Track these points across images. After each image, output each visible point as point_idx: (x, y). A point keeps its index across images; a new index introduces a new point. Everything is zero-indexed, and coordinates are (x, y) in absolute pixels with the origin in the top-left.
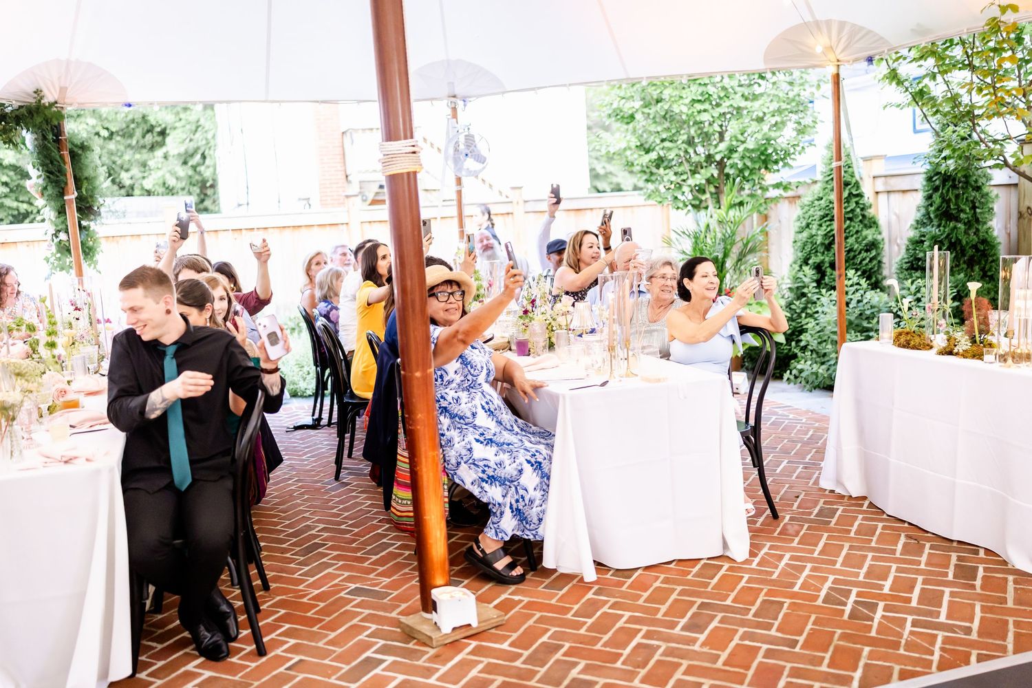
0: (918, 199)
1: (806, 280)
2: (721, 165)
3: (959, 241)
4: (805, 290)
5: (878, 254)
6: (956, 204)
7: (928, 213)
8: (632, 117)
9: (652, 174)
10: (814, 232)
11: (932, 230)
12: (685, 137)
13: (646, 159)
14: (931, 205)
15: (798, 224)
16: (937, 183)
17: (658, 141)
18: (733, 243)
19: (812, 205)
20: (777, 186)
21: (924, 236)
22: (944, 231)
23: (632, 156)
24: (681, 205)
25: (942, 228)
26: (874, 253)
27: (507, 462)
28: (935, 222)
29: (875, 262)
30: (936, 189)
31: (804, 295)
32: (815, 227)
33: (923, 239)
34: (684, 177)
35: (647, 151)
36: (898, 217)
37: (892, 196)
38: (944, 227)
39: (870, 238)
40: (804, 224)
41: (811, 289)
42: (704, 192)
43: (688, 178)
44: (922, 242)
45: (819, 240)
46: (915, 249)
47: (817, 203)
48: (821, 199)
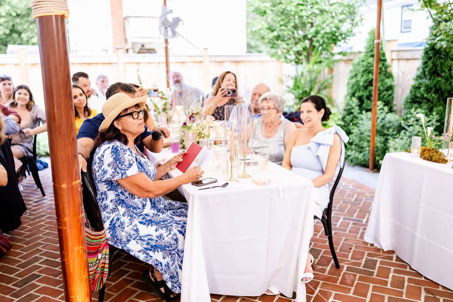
0: (419, 64)
1: (354, 105)
2: (311, 40)
3: (441, 88)
4: (353, 111)
5: (392, 93)
6: (441, 68)
7: (424, 72)
8: (265, 12)
9: (274, 44)
10: (359, 79)
11: (426, 81)
12: (292, 24)
13: (272, 35)
14: (426, 67)
15: (350, 74)
16: (431, 55)
17: (278, 26)
18: (315, 83)
19: (358, 64)
20: (340, 53)
21: (421, 84)
22: (433, 83)
23: (264, 32)
24: (288, 61)
25: (432, 81)
26: (390, 92)
27: (165, 235)
28: (428, 77)
29: (390, 97)
30: (430, 58)
31: (352, 113)
32: (359, 76)
33: (420, 86)
34: (291, 46)
35: (273, 31)
36: (403, 73)
37: (401, 62)
38: (433, 80)
39: (389, 84)
40: (354, 74)
41: (356, 110)
42: (301, 55)
43: (293, 47)
44: (420, 88)
45: (361, 84)
46: (415, 92)
47: (361, 63)
48: (363, 61)
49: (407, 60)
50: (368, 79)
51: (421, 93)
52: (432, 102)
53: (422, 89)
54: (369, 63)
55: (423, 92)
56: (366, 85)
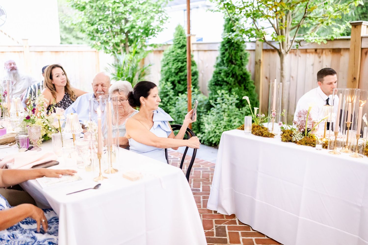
0: (218, 54)
1: (169, 89)
2: (127, 34)
3: (236, 73)
4: (168, 93)
5: (197, 78)
6: (235, 57)
7: (223, 61)
8: (84, 8)
9: (94, 36)
10: (170, 67)
11: (225, 68)
12: (111, 19)
13: (92, 28)
14: (224, 57)
15: (163, 63)
16: (227, 47)
17: (97, 20)
18: (136, 71)
19: (169, 54)
20: (151, 45)
21: (221, 70)
22: (230, 69)
23: (85, 26)
24: (108, 52)
25: (229, 68)
26: (195, 77)
28: (226, 65)
29: (196, 81)
30: (226, 50)
31: (167, 95)
32: (171, 64)
33: (221, 72)
34: (110, 38)
35: (92, 25)
36: (202, 61)
37: (200, 53)
38: (230, 67)
39: (194, 70)
40: (166, 63)
41: (171, 93)
42: (119, 46)
43: (112, 39)
44: (220, 73)
45: (173, 70)
46: (217, 76)
47: (172, 54)
48: (173, 52)
49: (205, 51)
50: (178, 66)
51: (221, 77)
52: (230, 84)
53: (222, 74)
54: (178, 54)
55: (223, 77)
56: (176, 71)
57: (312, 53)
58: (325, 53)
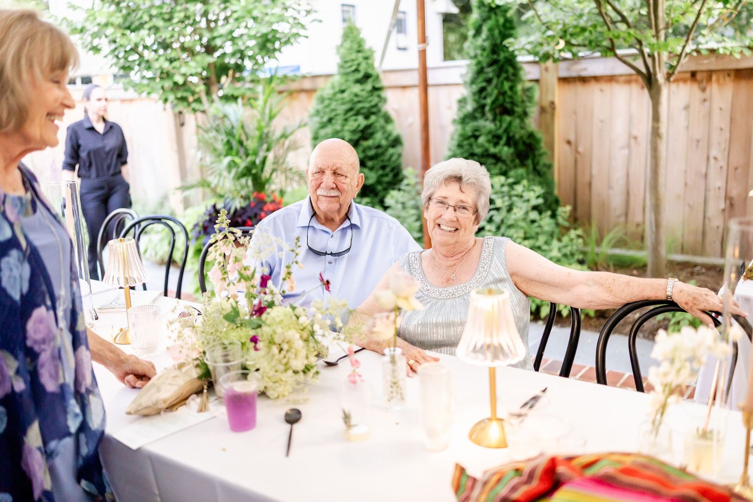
0: (464, 92)
3: (514, 136)
6: (511, 97)
7: (481, 107)
10: (338, 127)
11: (487, 124)
14: (485, 98)
15: (317, 119)
16: (491, 75)
19: (332, 98)
21: (477, 130)
22: (501, 127)
25: (498, 123)
26: (399, 149)
28: (489, 116)
30: (489, 81)
32: (338, 121)
33: (477, 133)
38: (500, 121)
39: (393, 134)
40: (325, 119)
43: (181, 66)
44: (476, 137)
46: (471, 145)
47: (339, 96)
48: (343, 91)
49: (404, 87)
50: (359, 126)
51: (482, 146)
53: (482, 140)
54: (356, 95)
55: (487, 145)
56: (356, 137)
57: (684, 81)
58: (718, 80)
